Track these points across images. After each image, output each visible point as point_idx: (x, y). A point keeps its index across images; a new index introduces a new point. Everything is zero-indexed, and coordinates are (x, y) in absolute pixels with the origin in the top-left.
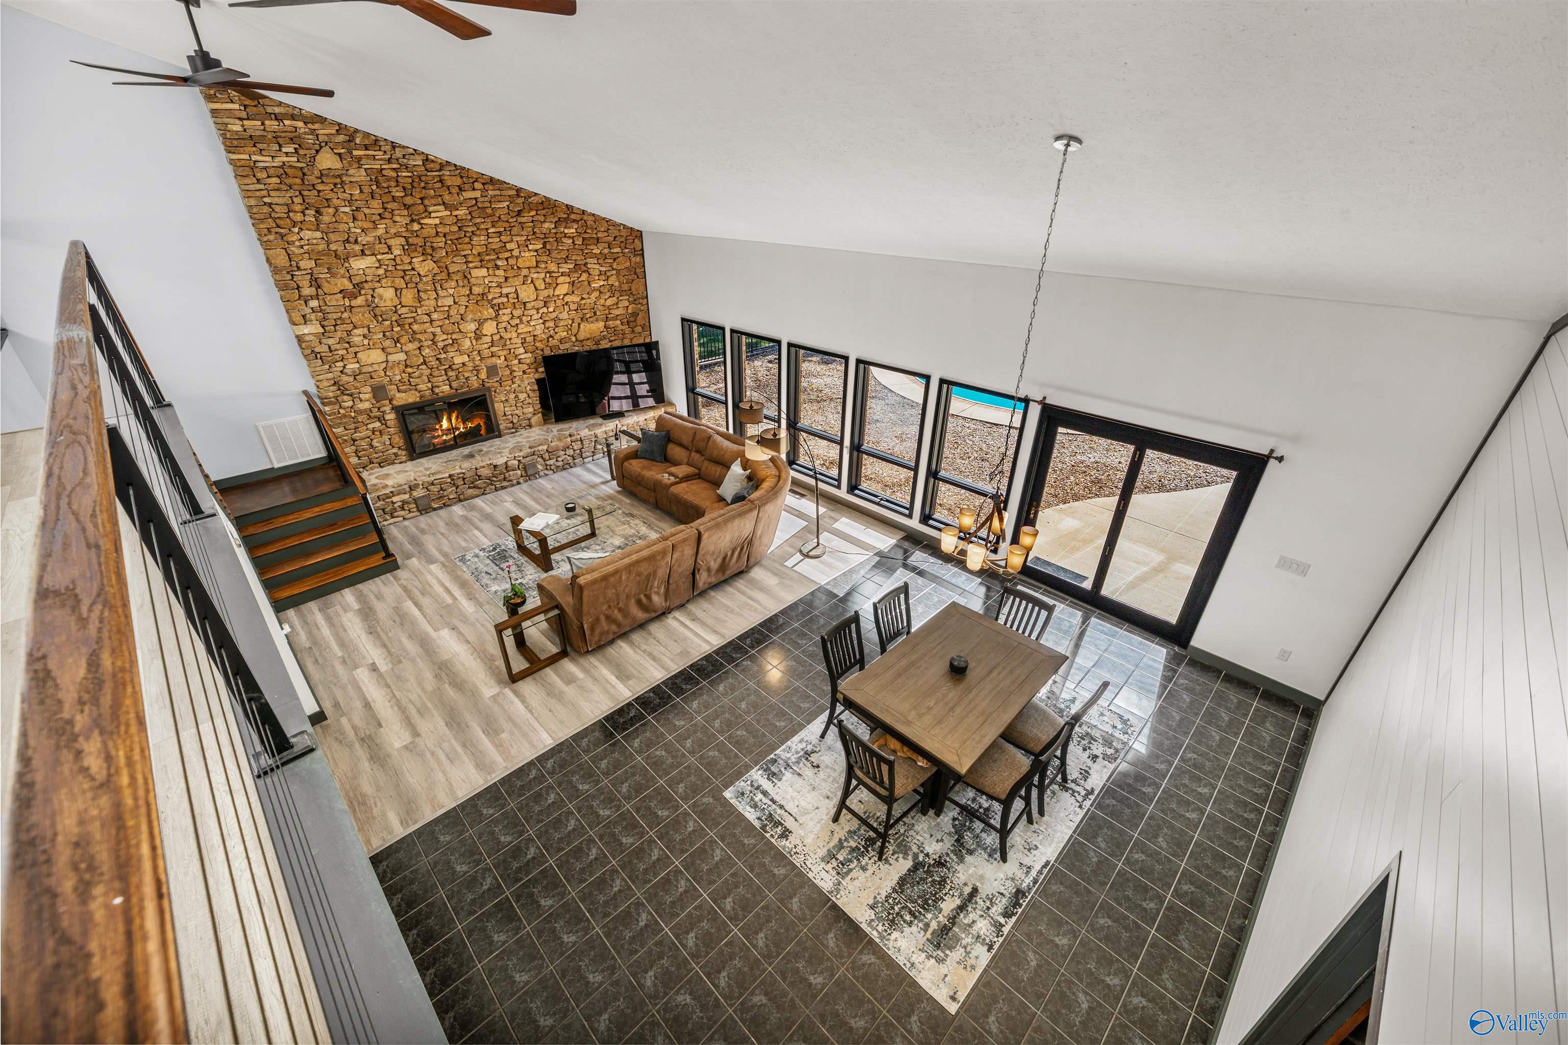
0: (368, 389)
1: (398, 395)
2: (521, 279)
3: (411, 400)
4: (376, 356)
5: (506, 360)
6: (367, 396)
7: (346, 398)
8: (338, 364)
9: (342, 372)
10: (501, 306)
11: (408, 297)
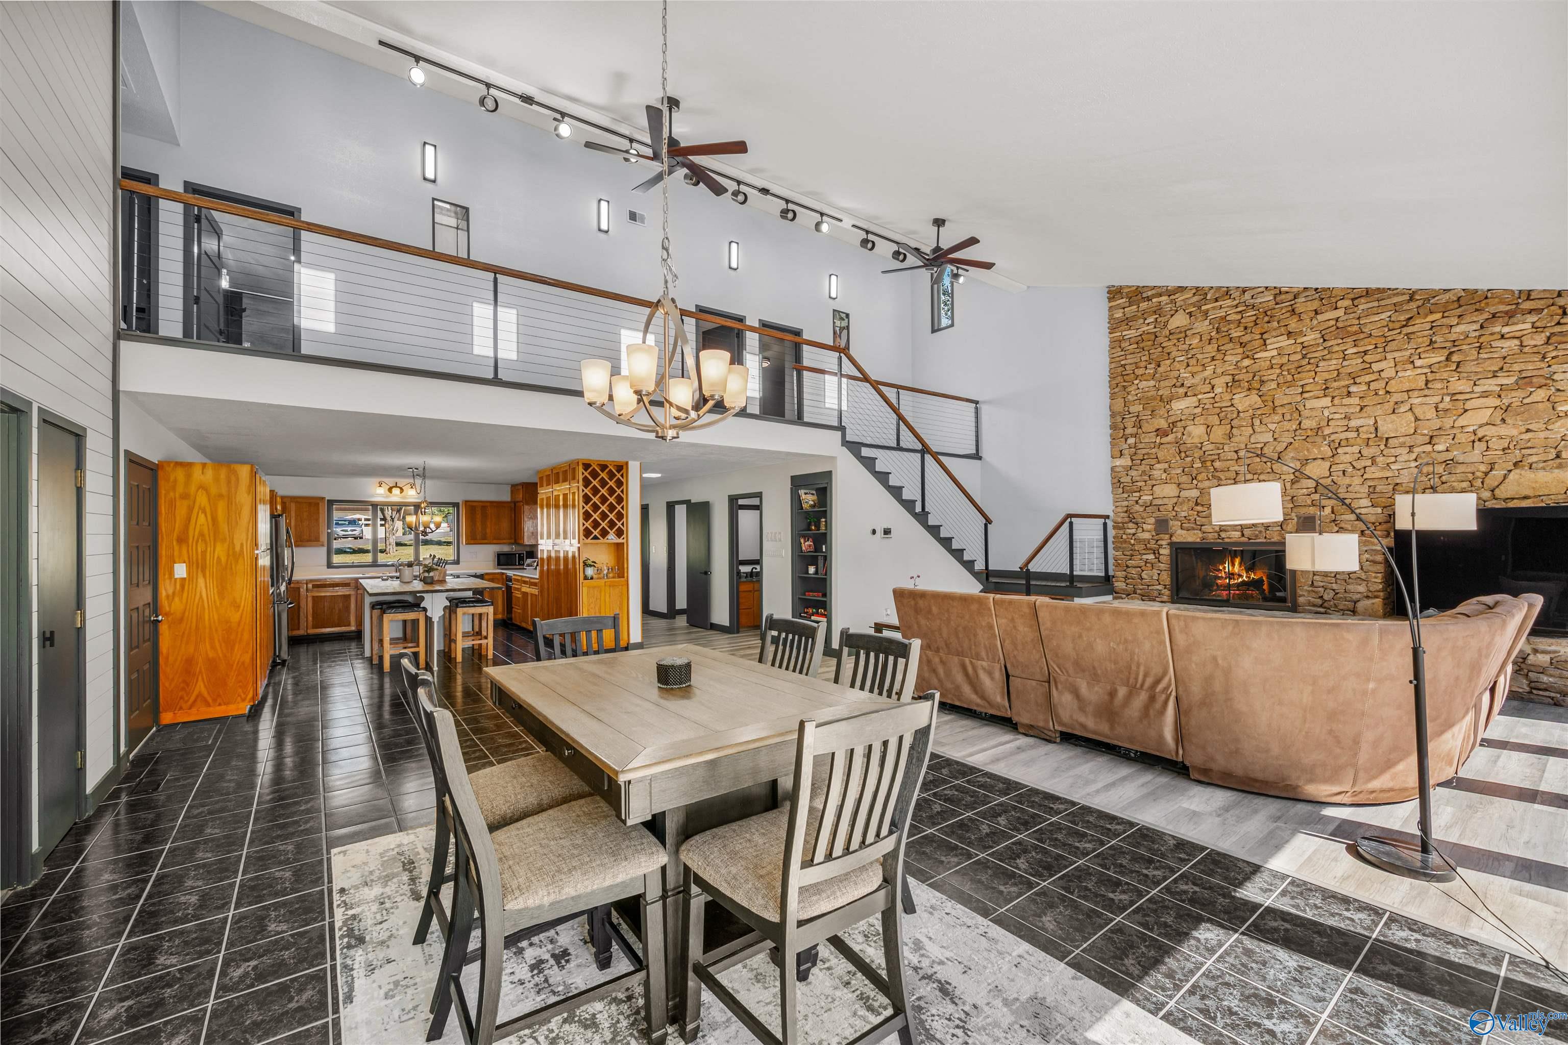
0: (1152, 520)
1: (1180, 532)
3: (1190, 539)
4: (1170, 490)
5: (1333, 512)
6: (1149, 527)
8: (1135, 494)
9: (1137, 502)
11: (1219, 433)
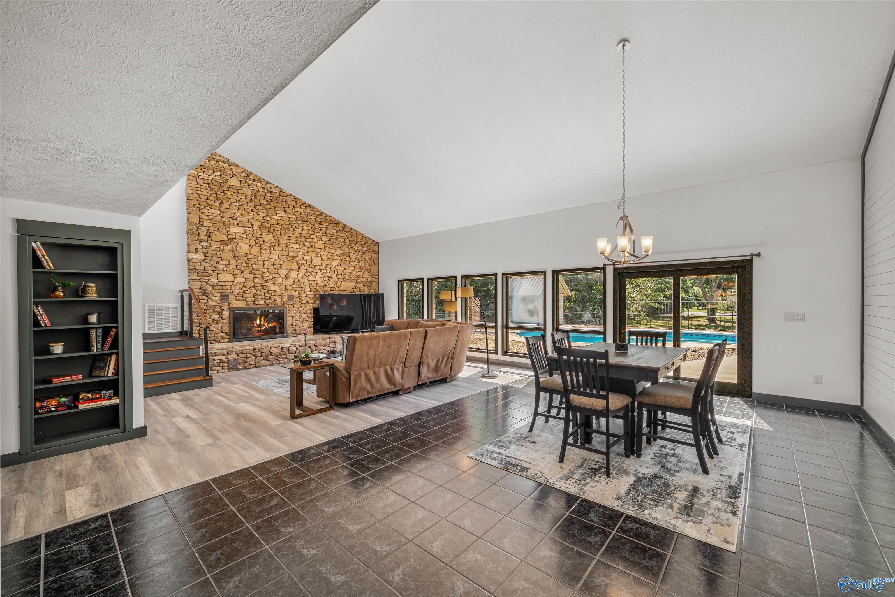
0: (219, 295)
1: (234, 301)
2: (315, 253)
3: (240, 306)
4: (229, 277)
5: (299, 293)
6: (217, 298)
7: (204, 297)
8: (206, 278)
9: (206, 283)
10: (302, 265)
11: (255, 250)
